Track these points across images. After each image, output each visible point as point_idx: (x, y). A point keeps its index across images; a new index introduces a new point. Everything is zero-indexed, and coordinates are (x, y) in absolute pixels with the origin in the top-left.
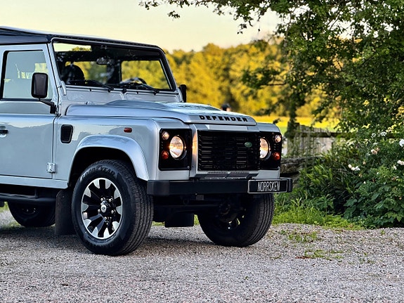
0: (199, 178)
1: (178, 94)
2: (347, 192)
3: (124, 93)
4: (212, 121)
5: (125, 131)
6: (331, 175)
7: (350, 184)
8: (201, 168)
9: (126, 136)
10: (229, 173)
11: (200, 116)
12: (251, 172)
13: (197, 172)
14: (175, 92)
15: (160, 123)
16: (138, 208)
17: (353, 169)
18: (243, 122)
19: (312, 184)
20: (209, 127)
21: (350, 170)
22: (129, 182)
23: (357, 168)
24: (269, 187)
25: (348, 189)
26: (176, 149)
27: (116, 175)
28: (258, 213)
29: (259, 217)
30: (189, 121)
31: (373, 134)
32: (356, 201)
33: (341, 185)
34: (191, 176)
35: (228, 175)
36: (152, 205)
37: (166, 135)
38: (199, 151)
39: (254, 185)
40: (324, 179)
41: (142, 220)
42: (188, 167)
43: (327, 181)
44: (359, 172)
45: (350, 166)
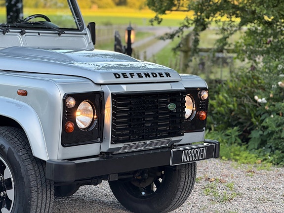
0: (111, 153)
1: (86, 34)
2: (252, 123)
3: (22, 35)
4: (130, 80)
5: (19, 94)
6: (236, 105)
7: (255, 114)
8: (114, 141)
9: (20, 100)
10: (148, 142)
11: (115, 74)
12: (174, 139)
13: (111, 146)
14: (83, 32)
15: (63, 85)
16: (34, 194)
17: (260, 100)
18: (166, 79)
19: (215, 111)
20: (125, 89)
21: (256, 101)
22: (23, 160)
23: (264, 100)
24: (195, 155)
25: (254, 120)
26: (84, 117)
27: (6, 149)
28: (179, 181)
29: (179, 185)
30: (101, 82)
31: (279, 66)
32: (261, 132)
33: (246, 116)
34: (102, 150)
35: (147, 145)
36: (53, 189)
37: (72, 102)
38: (112, 119)
39: (178, 155)
40: (228, 107)
41: (38, 209)
42: (99, 139)
43: (231, 111)
44: (265, 104)
45: (256, 97)
